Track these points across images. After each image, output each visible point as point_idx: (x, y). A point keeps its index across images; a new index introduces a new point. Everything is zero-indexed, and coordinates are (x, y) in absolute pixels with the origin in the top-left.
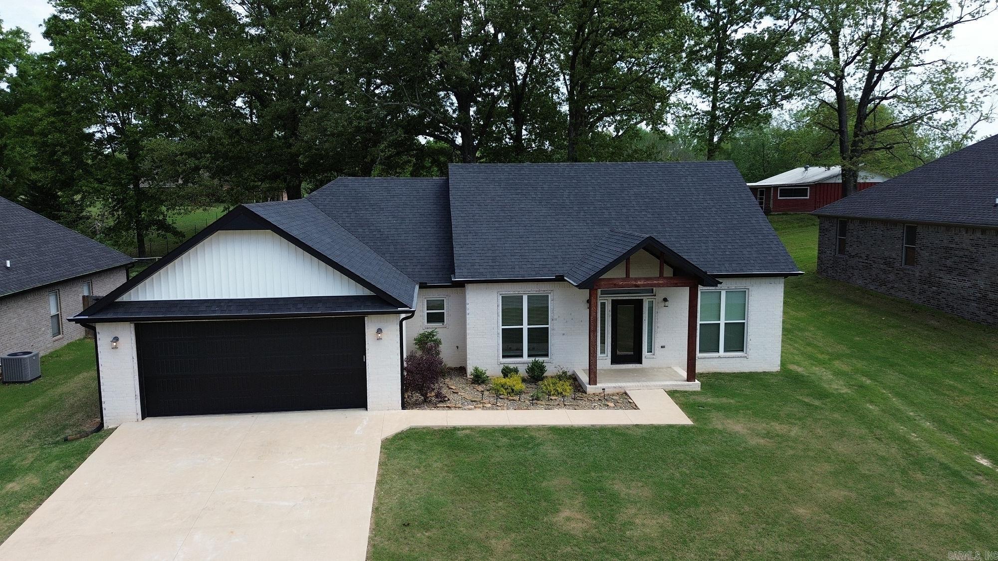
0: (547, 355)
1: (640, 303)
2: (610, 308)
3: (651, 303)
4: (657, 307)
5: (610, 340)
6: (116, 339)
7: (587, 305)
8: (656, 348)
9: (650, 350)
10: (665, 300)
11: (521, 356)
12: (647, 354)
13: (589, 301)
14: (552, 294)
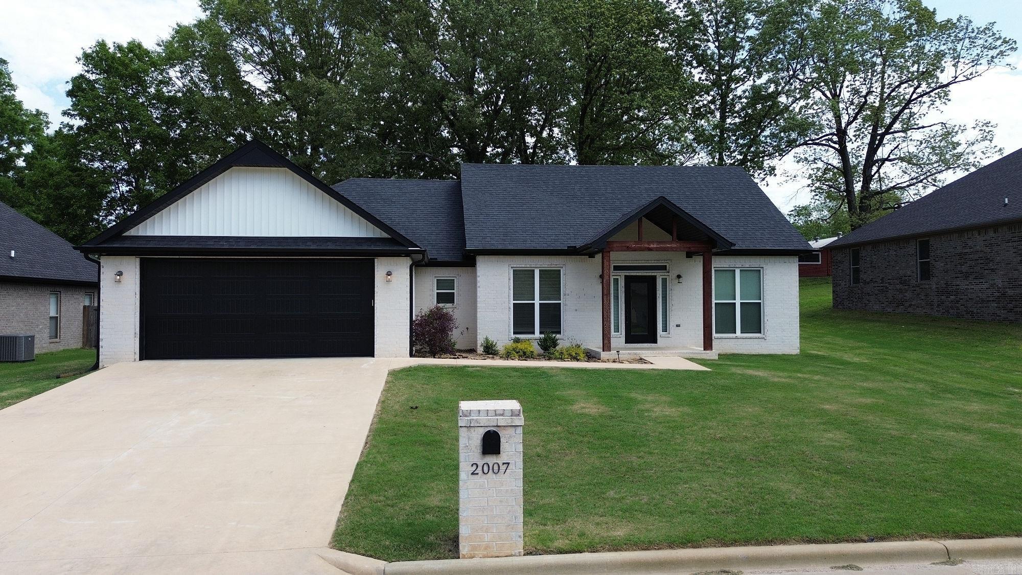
0: (559, 333)
1: (654, 278)
2: (623, 284)
3: (664, 281)
4: (671, 284)
5: (623, 317)
6: (120, 274)
7: (600, 280)
8: (671, 326)
9: (665, 329)
10: (679, 277)
11: (533, 333)
12: (662, 333)
13: (602, 277)
14: (564, 268)
